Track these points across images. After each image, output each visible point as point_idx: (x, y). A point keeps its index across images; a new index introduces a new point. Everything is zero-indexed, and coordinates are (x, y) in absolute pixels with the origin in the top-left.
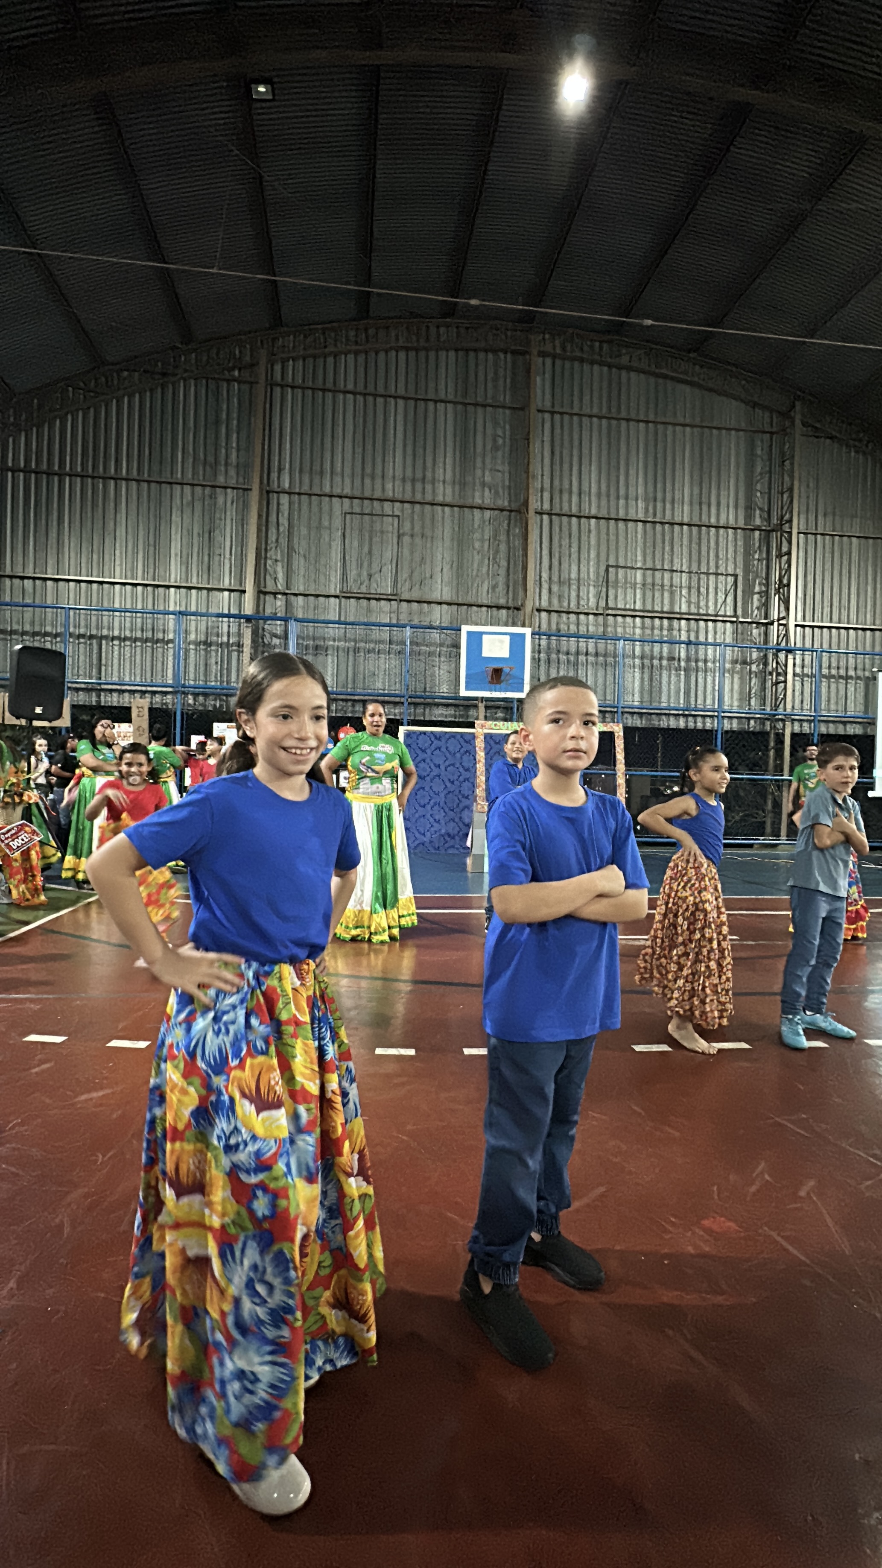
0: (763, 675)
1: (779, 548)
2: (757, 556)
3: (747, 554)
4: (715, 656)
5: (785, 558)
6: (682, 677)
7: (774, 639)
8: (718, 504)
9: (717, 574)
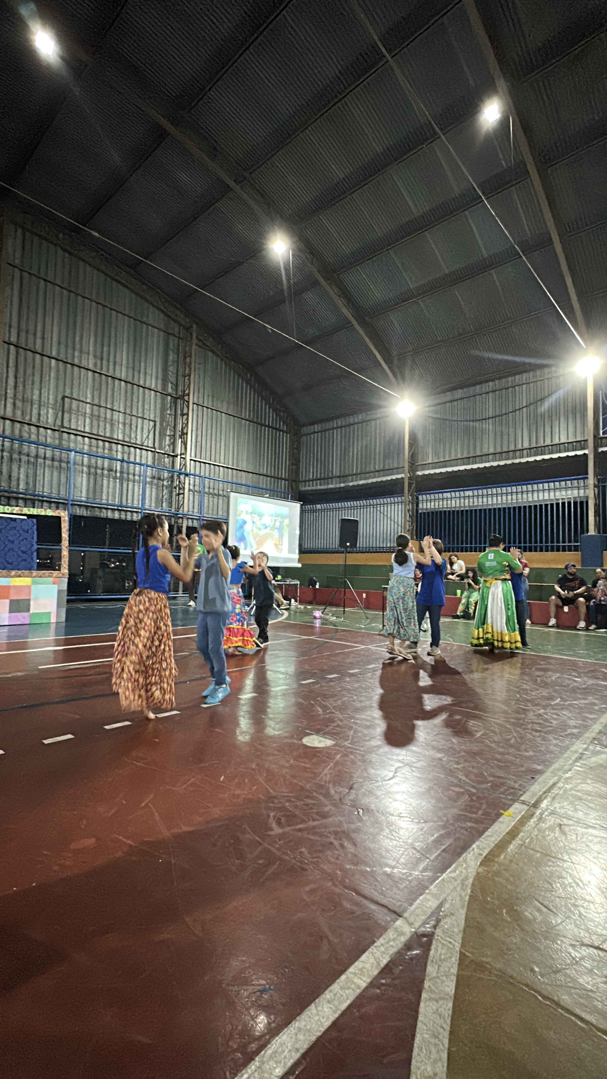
0: (171, 488)
1: (182, 410)
2: (168, 412)
3: (163, 409)
4: (140, 472)
5: (185, 417)
6: (118, 484)
7: (178, 467)
8: (145, 373)
9: (143, 418)
